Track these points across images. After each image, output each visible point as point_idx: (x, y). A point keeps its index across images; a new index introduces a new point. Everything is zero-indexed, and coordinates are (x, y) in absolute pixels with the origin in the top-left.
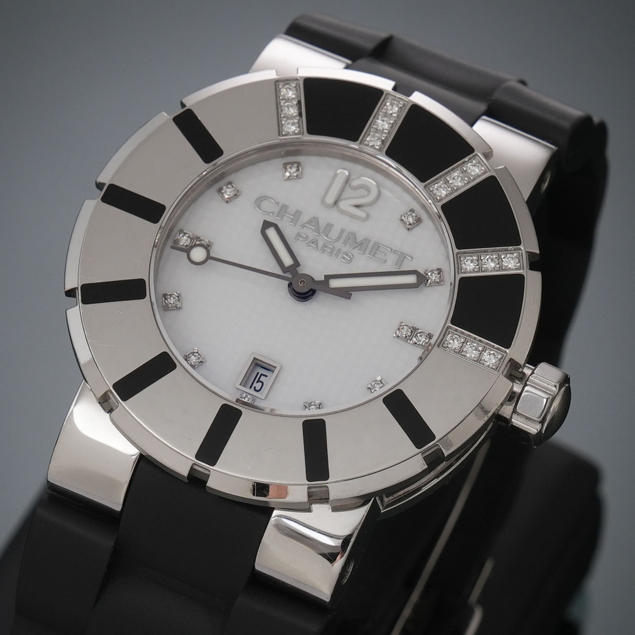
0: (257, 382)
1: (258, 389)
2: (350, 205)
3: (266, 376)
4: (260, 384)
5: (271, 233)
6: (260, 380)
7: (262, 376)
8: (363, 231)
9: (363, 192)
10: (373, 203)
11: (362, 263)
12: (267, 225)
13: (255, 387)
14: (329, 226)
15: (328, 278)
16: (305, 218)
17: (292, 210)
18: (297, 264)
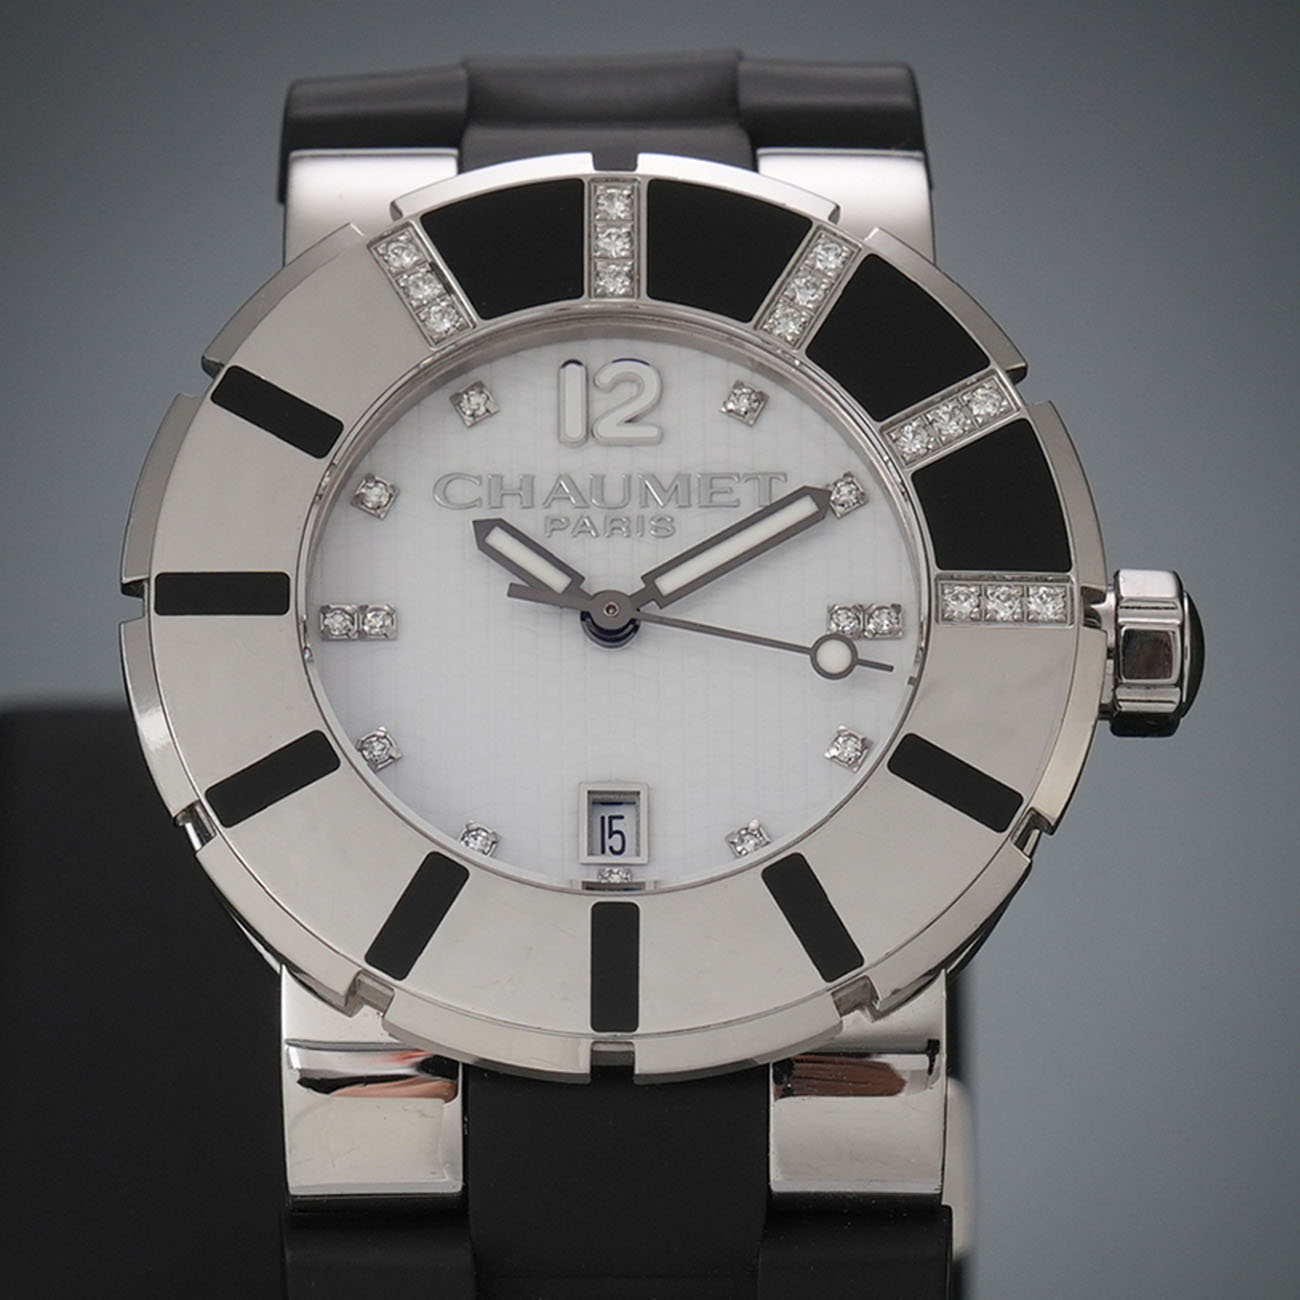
0: (610, 837)
1: (617, 848)
2: (618, 424)
3: (622, 817)
4: (617, 837)
5: (499, 539)
6: (614, 829)
7: (614, 822)
8: (666, 463)
9: (629, 390)
10: (657, 404)
11: (696, 525)
12: (483, 528)
13: (611, 848)
14: (599, 481)
15: (650, 578)
16: (544, 486)
17: (512, 481)
18: (576, 578)
